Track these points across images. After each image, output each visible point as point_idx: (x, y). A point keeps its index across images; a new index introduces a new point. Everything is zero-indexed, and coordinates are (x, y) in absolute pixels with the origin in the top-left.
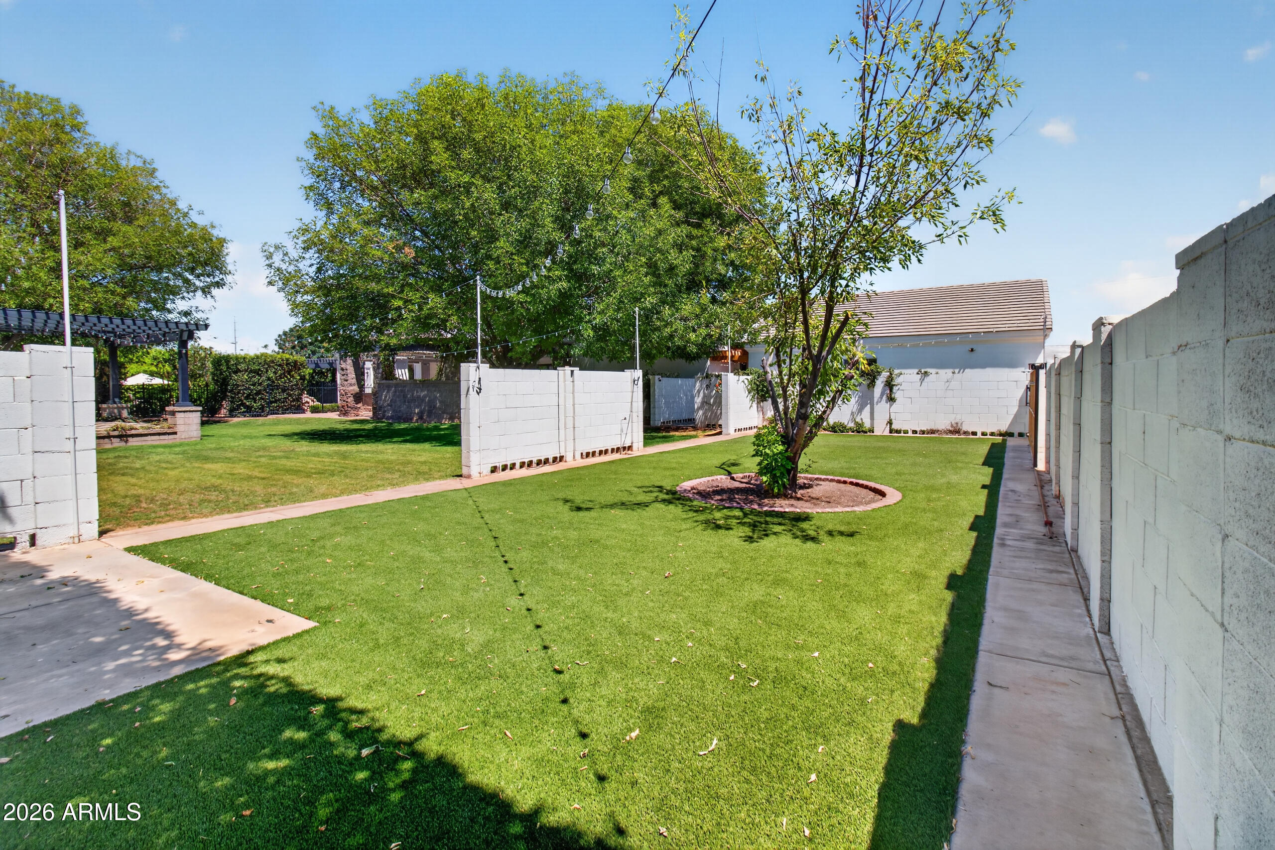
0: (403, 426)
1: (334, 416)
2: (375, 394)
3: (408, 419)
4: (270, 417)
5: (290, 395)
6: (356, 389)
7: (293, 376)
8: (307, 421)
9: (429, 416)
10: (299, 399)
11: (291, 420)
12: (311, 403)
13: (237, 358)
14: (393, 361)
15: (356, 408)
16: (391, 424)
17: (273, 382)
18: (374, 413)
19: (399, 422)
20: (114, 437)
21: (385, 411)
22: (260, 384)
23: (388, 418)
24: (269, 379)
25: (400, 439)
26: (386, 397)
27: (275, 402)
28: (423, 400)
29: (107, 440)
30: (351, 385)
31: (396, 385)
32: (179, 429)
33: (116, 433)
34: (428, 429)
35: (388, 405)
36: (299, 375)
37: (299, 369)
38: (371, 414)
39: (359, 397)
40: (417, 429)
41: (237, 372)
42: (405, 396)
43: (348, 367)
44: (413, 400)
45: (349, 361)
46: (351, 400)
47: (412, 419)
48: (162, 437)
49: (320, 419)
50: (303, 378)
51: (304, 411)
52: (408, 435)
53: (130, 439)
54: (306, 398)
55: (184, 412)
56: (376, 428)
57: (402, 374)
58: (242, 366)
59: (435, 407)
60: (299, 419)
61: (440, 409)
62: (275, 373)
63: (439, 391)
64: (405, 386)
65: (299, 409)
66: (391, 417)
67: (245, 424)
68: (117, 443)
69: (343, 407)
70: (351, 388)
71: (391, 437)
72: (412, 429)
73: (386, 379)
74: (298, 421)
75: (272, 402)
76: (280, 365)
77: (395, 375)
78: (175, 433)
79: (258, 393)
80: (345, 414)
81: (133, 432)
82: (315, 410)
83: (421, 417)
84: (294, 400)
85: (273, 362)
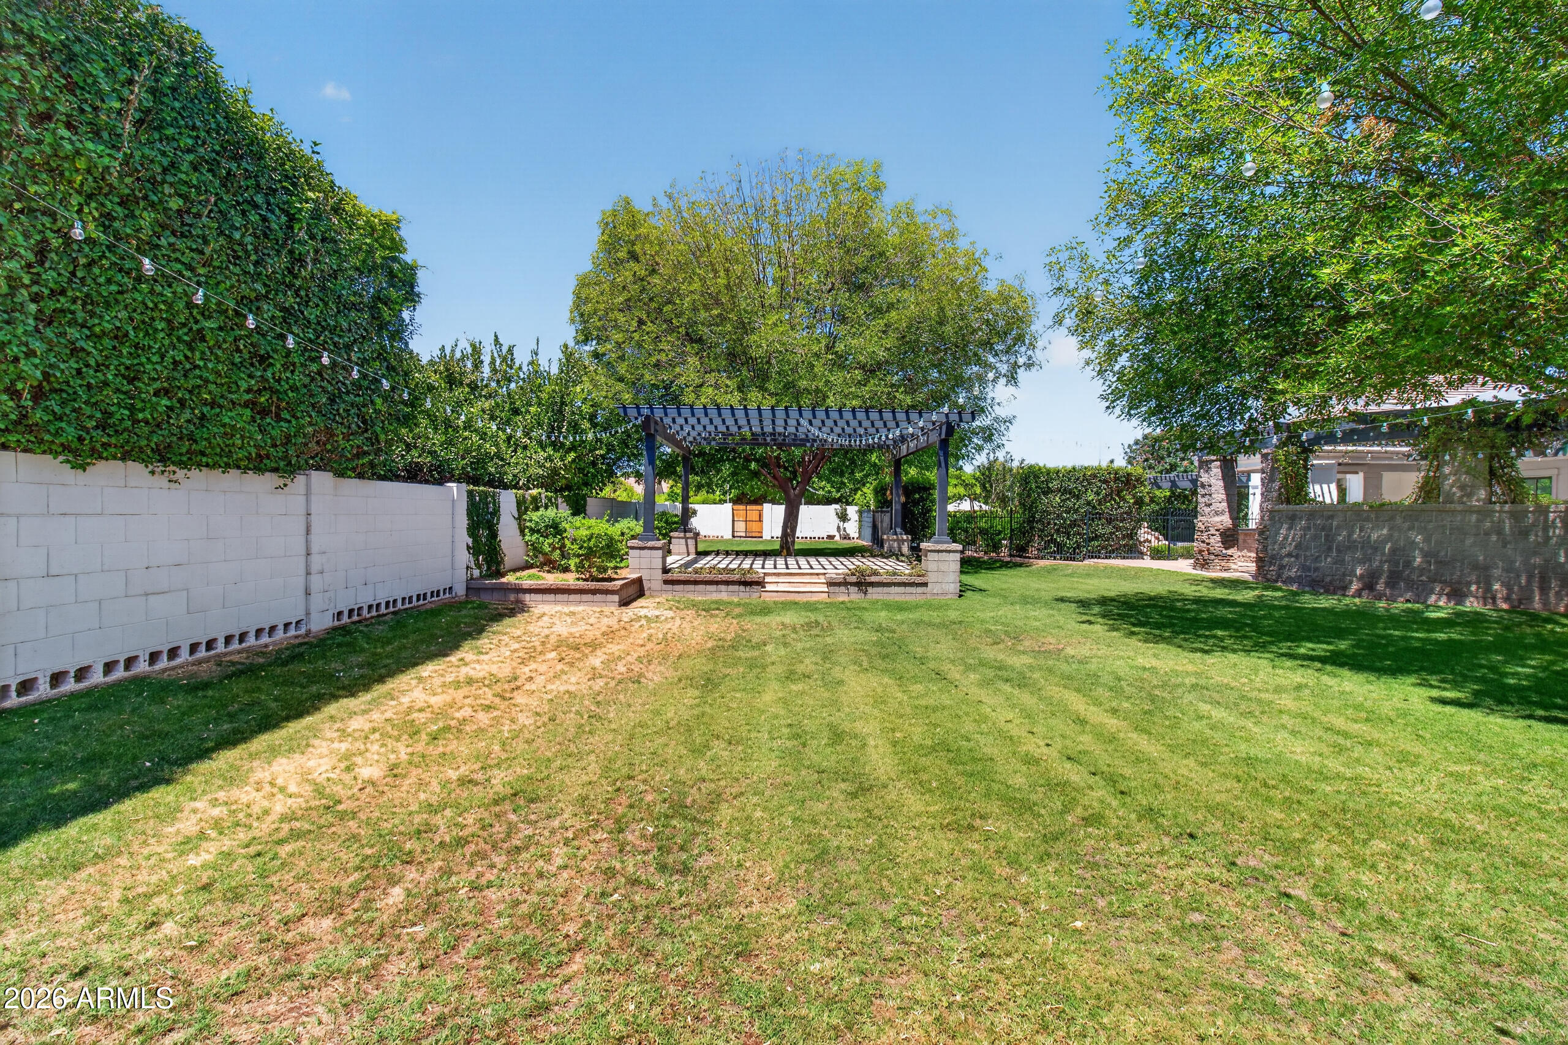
0: (1325, 602)
1: (1184, 566)
2: (1261, 531)
3: (1339, 588)
4: (1086, 562)
5: (1118, 529)
6: (1225, 520)
7: (1123, 499)
8: (1139, 573)
9: (1392, 583)
10: (1131, 535)
11: (1113, 568)
12: (1154, 543)
13: (1048, 472)
14: (1305, 467)
15: (1225, 556)
16: (1295, 594)
17: (1094, 507)
18: (1259, 568)
19: (1315, 593)
20: (852, 584)
21: (1282, 567)
22: (1076, 511)
23: (1289, 581)
24: (1089, 503)
25: (1321, 649)
26: (1287, 536)
27: (1096, 538)
28: (1376, 548)
29: (843, 589)
30: (1217, 513)
31: (1312, 515)
32: (931, 578)
33: (854, 579)
34: (1394, 620)
35: (1289, 555)
36: (1134, 497)
37: (1135, 487)
38: (1252, 567)
39: (1230, 538)
40: (1361, 615)
41: (1047, 492)
42: (1329, 539)
43: (1213, 481)
44: (1351, 546)
45: (1216, 470)
46: (1216, 541)
47: (1345, 588)
48: (909, 589)
49: (1159, 572)
50: (1139, 502)
51: (1141, 555)
52: (1340, 634)
53: (870, 589)
54: (1145, 534)
55: (939, 551)
56: (1259, 603)
57: (1324, 493)
58: (1054, 485)
59: (1408, 564)
60: (1126, 569)
61: (1422, 571)
62: (1097, 493)
63: (1422, 530)
64: (1332, 517)
65: (1132, 550)
66: (1298, 580)
67: (1050, 571)
68: (855, 595)
69: (1200, 552)
70: (1217, 519)
71: (1294, 637)
72: (1347, 613)
73: (1288, 501)
74: (1123, 573)
75: (1093, 539)
76: (1105, 482)
77: (1307, 494)
78: (925, 584)
79: (1074, 524)
80: (1204, 565)
81: (873, 579)
82: (1157, 554)
83: (1369, 585)
84: (1124, 537)
85: (1094, 476)
